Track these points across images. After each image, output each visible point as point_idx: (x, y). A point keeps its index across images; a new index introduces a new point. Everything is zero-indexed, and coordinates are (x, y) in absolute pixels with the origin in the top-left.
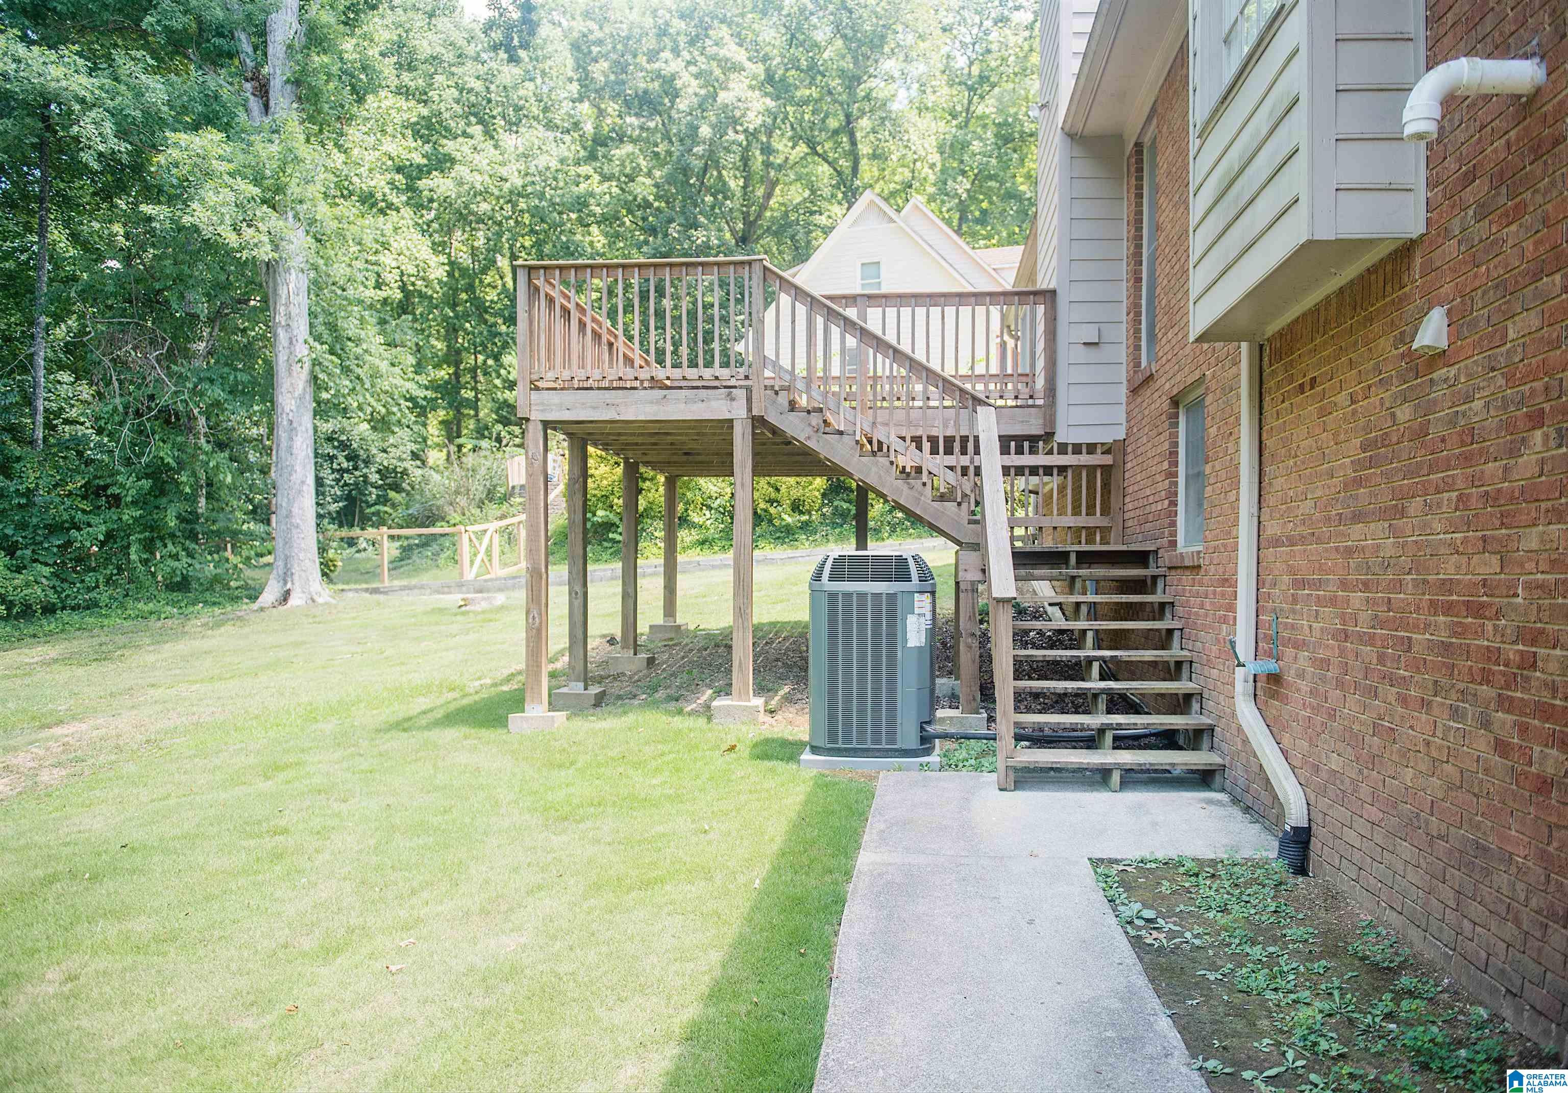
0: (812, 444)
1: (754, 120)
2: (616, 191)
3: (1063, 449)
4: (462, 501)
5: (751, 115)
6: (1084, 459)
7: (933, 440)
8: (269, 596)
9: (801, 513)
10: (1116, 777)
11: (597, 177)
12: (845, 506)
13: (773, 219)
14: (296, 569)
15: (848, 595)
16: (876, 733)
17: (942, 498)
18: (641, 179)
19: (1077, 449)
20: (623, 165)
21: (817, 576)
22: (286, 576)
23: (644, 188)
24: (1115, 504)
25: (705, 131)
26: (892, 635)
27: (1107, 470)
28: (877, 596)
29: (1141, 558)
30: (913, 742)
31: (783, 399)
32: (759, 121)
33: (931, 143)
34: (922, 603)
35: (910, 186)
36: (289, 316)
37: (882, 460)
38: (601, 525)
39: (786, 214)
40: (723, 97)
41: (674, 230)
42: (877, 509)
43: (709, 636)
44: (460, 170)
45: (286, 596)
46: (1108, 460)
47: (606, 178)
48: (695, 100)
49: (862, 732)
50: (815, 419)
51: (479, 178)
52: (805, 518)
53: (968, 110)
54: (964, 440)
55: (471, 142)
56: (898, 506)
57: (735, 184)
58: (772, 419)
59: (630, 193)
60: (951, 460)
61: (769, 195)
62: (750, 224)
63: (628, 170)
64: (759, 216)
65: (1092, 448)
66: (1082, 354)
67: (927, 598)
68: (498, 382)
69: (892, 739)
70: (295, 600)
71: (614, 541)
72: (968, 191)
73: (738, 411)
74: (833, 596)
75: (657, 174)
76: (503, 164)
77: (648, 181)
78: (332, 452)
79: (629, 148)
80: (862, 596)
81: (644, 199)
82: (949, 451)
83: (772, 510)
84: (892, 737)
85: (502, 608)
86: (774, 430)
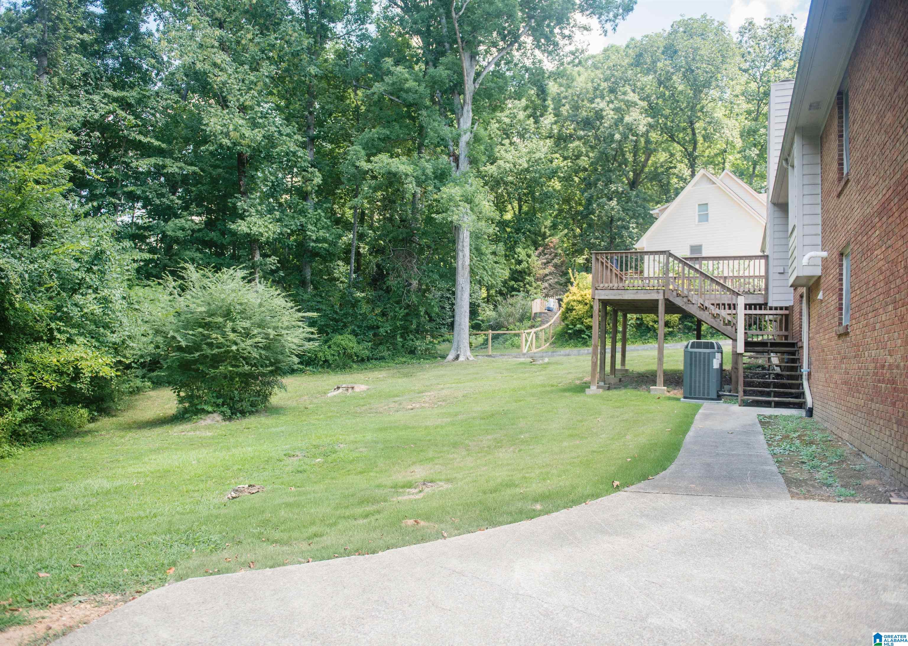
0: (684, 307)
1: (642, 129)
2: (570, 164)
3: (771, 309)
4: (511, 320)
5: (641, 127)
6: (779, 312)
7: (724, 304)
8: (451, 357)
9: (669, 327)
10: (773, 404)
11: (561, 159)
12: (690, 324)
13: (650, 172)
14: (462, 346)
15: (696, 353)
16: (704, 393)
17: (726, 325)
18: (583, 158)
19: (776, 308)
20: (573, 151)
21: (687, 347)
22: (458, 348)
23: (584, 162)
24: (790, 328)
25: (617, 137)
26: (709, 365)
27: (787, 316)
28: (705, 353)
29: (793, 345)
30: (715, 397)
31: (675, 293)
32: (644, 129)
33: (736, 133)
34: (718, 355)
35: (726, 151)
36: (463, 246)
37: (707, 313)
38: (577, 331)
39: (656, 168)
40: (627, 119)
41: (600, 185)
42: (704, 327)
43: (638, 373)
44: (501, 162)
45: (457, 357)
46: (787, 312)
47: (565, 158)
48: (613, 121)
49: (699, 392)
50: (685, 300)
51: (508, 165)
52: (671, 330)
53: (758, 110)
54: (734, 305)
55: (504, 148)
56: (712, 327)
57: (630, 157)
58: (671, 299)
59: (577, 165)
60: (729, 312)
61: (647, 160)
62: (637, 175)
63: (576, 153)
64: (642, 171)
65: (781, 308)
66: (778, 276)
67: (720, 354)
68: (513, 261)
69: (708, 395)
70: (461, 358)
71: (583, 338)
72: (757, 155)
73: (660, 297)
74: (691, 353)
75: (591, 155)
76: (519, 158)
77: (586, 159)
78: (449, 295)
79: (577, 143)
80: (700, 353)
81: (584, 167)
82: (730, 308)
83: (656, 326)
84: (708, 394)
85: (548, 363)
86: (670, 301)
